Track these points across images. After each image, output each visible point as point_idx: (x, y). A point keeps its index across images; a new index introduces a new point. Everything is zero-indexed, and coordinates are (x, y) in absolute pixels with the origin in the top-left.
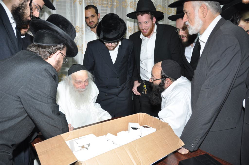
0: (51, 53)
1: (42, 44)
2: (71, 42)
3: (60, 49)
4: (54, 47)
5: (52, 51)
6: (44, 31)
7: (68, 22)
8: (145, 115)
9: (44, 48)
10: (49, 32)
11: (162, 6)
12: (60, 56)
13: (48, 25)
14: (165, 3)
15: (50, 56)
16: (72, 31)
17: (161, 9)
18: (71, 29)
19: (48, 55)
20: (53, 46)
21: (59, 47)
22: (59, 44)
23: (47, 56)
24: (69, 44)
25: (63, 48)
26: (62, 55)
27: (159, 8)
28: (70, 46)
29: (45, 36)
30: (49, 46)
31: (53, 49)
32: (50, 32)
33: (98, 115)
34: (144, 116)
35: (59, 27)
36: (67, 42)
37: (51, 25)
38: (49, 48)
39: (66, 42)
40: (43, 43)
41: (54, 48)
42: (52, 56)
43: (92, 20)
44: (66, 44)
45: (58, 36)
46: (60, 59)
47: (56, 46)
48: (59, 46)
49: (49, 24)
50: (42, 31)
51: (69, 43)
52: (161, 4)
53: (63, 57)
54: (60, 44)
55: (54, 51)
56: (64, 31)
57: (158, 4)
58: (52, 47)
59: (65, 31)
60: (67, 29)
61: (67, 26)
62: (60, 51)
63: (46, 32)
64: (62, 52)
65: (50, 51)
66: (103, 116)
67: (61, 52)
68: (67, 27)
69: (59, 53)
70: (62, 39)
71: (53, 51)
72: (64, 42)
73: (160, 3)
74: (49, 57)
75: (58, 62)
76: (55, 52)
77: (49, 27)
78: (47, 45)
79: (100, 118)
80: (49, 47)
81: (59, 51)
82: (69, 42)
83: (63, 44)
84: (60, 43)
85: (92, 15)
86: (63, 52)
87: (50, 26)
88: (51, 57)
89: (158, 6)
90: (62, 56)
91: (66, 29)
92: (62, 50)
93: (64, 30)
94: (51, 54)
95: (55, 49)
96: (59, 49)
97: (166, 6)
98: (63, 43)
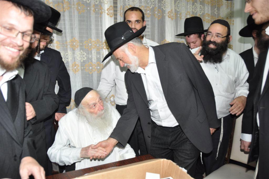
8: (171, 162)
11: (210, 15)
14: (215, 11)
17: (209, 18)
27: (207, 18)
33: (119, 152)
34: (169, 164)
43: (135, 26)
52: (210, 12)
57: (206, 12)
66: (125, 153)
73: (208, 11)
79: (122, 155)
85: (138, 19)
89: (205, 15)
97: (216, 15)
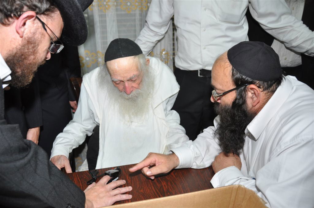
0: (8, 13)
3: (37, 10)
5: (9, 8)
12: (37, 30)
15: (6, 20)
25: (50, 10)
26: (44, 27)
41: (18, 2)
42: (12, 23)
55: (16, 9)
65: (5, 7)
66: (173, 143)
67: (41, 19)
71: (13, 8)
74: (3, 24)
88: (9, 25)
92: (43, 13)
94: (7, 15)
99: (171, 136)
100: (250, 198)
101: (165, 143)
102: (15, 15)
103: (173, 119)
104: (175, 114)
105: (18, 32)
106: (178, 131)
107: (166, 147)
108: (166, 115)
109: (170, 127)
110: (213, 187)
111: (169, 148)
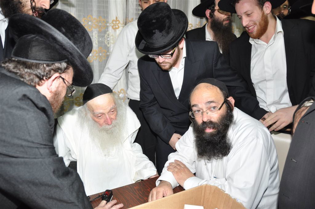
0: (42, 77)
1: (25, 60)
2: (79, 58)
3: (60, 71)
4: (48, 65)
5: (43, 74)
6: (33, 36)
7: (78, 23)
8: (216, 189)
9: (29, 66)
10: (40, 39)
12: (60, 84)
13: (37, 25)
15: (40, 82)
16: (85, 39)
18: (84, 36)
19: (37, 80)
20: (46, 64)
21: (58, 67)
22: (57, 61)
23: (34, 82)
24: (77, 63)
25: (66, 68)
26: (64, 81)
28: (78, 65)
29: (33, 45)
30: (39, 64)
31: (45, 68)
32: (42, 38)
33: (136, 166)
35: (60, 31)
36: (73, 58)
37: (43, 25)
38: (39, 68)
39: (71, 58)
40: (27, 58)
41: (47, 69)
42: (44, 83)
44: (71, 63)
45: (57, 47)
46: (60, 89)
47: (53, 64)
48: (57, 65)
49: (40, 23)
50: (28, 36)
51: (76, 60)
53: (65, 84)
54: (60, 62)
55: (47, 73)
56: (69, 39)
58: (43, 66)
59: (72, 39)
60: (76, 35)
61: (76, 30)
62: (60, 73)
63: (34, 39)
64: (63, 75)
65: (40, 74)
67: (62, 77)
68: (76, 33)
69: (56, 78)
70: (64, 52)
71: (45, 74)
72: (68, 58)
74: (39, 85)
75: (56, 94)
76: (50, 76)
77: (38, 27)
78: (35, 61)
80: (37, 66)
81: (57, 75)
82: (77, 58)
83: (65, 62)
84: (60, 60)
86: (65, 76)
87: (40, 26)
88: (42, 85)
90: (63, 83)
91: (73, 36)
92: (64, 72)
93: (70, 36)
94: (41, 79)
95: (50, 71)
96: (58, 71)
98: (66, 60)
99: (139, 164)
100: (214, 191)
101: (134, 170)
102: (46, 79)
103: (137, 150)
104: (138, 145)
105: (48, 89)
106: (144, 159)
107: (135, 173)
108: (132, 147)
109: (136, 156)
110: (184, 190)
111: (138, 174)
